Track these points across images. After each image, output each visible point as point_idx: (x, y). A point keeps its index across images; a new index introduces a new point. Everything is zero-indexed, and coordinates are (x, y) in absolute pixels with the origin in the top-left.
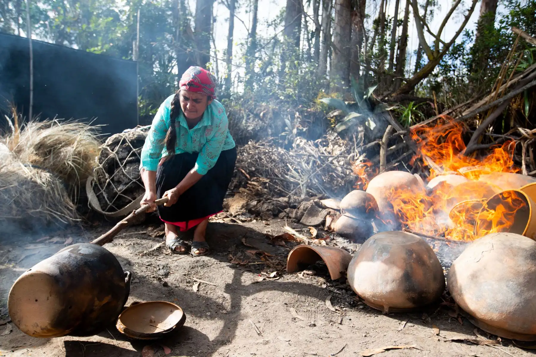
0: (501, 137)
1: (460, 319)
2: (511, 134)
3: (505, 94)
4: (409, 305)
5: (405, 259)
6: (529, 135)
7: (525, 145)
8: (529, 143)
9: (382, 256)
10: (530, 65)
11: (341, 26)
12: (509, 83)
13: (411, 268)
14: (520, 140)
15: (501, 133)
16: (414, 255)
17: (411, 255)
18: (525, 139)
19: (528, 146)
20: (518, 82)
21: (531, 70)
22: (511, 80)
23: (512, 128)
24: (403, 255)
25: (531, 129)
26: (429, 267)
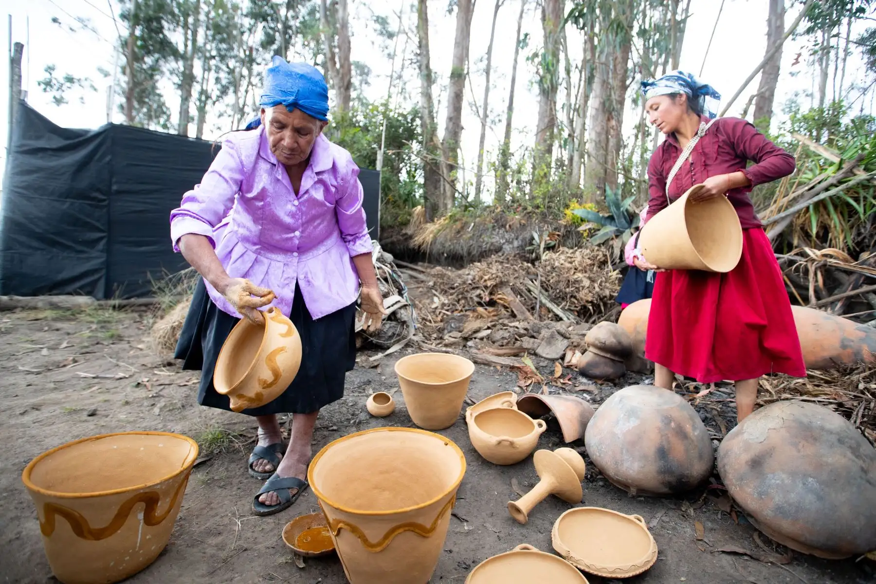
0: (783, 258)
1: (734, 514)
2: (795, 255)
3: (787, 208)
4: (665, 490)
5: (660, 429)
6: (817, 256)
7: (813, 268)
8: (818, 265)
9: (629, 422)
10: (815, 176)
11: (596, 132)
12: (791, 196)
13: (669, 442)
14: (806, 261)
15: (782, 253)
16: (673, 424)
17: (669, 424)
18: (813, 260)
19: (816, 269)
20: (802, 195)
21: (817, 182)
22: (794, 192)
23: (796, 247)
24: (659, 424)
25: (819, 250)
26: (693, 441)
